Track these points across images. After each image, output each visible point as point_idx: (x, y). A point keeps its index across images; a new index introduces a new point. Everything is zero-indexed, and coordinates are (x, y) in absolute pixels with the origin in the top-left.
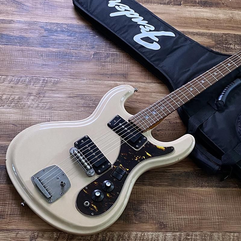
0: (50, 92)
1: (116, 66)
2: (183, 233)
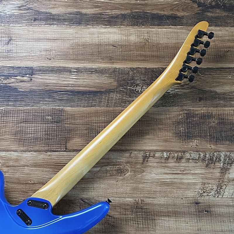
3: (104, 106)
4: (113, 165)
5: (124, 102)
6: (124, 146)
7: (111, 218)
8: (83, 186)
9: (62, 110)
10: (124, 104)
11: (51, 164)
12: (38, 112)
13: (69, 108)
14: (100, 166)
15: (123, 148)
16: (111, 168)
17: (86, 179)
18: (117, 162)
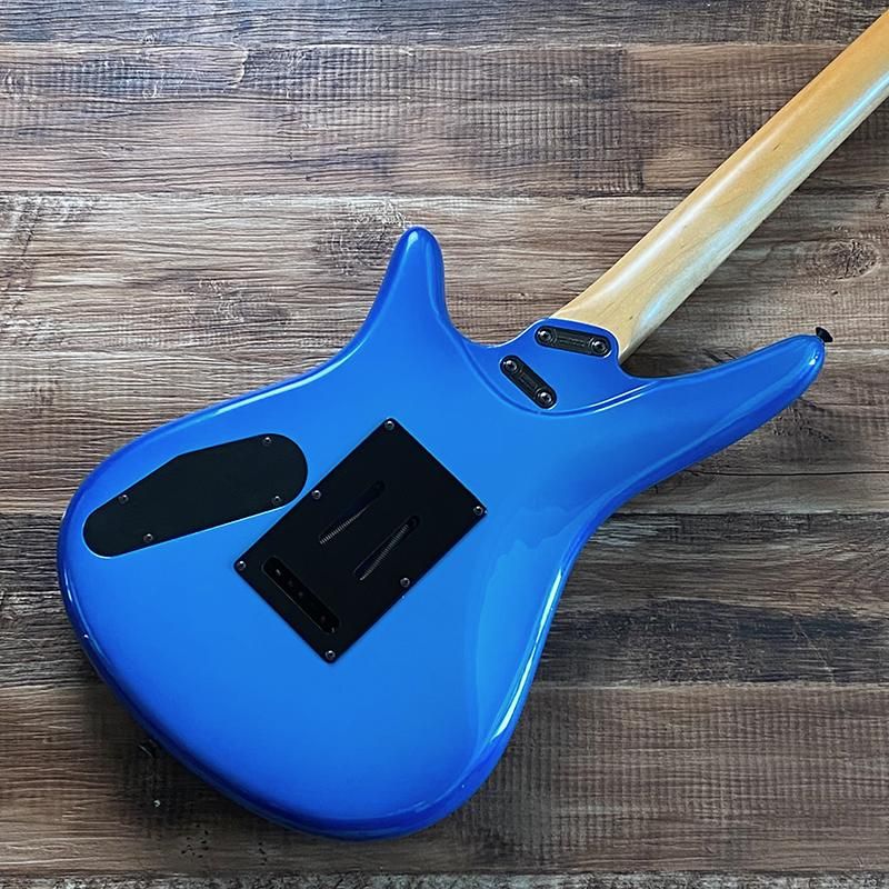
0: (55, 263)
1: (344, 115)
2: (576, 879)
3: (771, 38)
4: (817, 240)
5: (846, 24)
6: (854, 173)
7: (818, 413)
8: (712, 310)
9: (620, 53)
10: (845, 32)
11: (591, 236)
12: (534, 61)
13: (643, 48)
14: (767, 243)
15: (852, 181)
16: (809, 249)
17: (720, 286)
18: (829, 229)
